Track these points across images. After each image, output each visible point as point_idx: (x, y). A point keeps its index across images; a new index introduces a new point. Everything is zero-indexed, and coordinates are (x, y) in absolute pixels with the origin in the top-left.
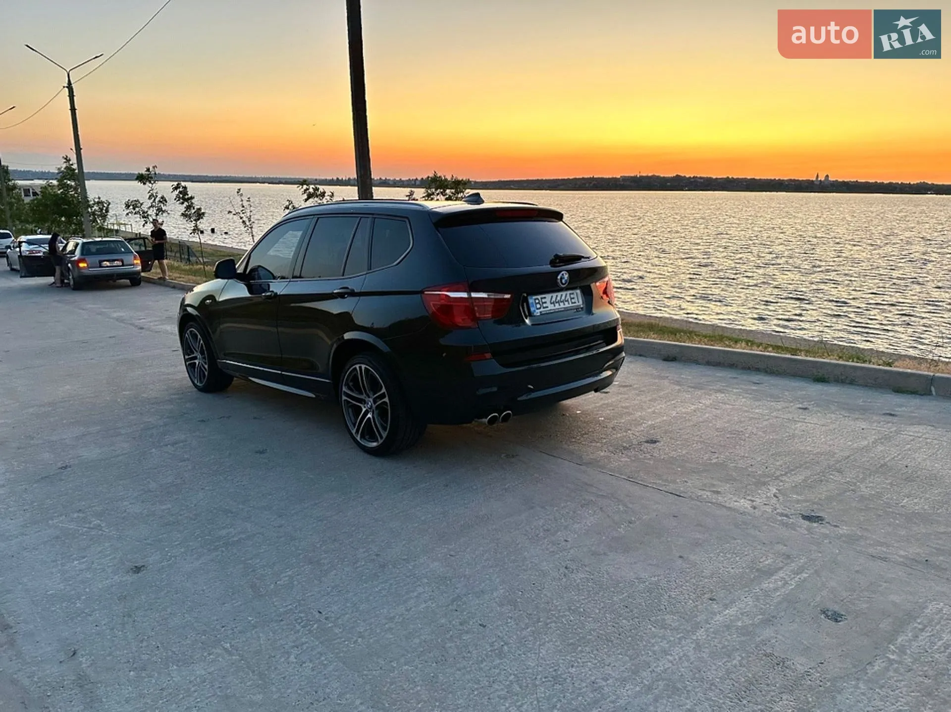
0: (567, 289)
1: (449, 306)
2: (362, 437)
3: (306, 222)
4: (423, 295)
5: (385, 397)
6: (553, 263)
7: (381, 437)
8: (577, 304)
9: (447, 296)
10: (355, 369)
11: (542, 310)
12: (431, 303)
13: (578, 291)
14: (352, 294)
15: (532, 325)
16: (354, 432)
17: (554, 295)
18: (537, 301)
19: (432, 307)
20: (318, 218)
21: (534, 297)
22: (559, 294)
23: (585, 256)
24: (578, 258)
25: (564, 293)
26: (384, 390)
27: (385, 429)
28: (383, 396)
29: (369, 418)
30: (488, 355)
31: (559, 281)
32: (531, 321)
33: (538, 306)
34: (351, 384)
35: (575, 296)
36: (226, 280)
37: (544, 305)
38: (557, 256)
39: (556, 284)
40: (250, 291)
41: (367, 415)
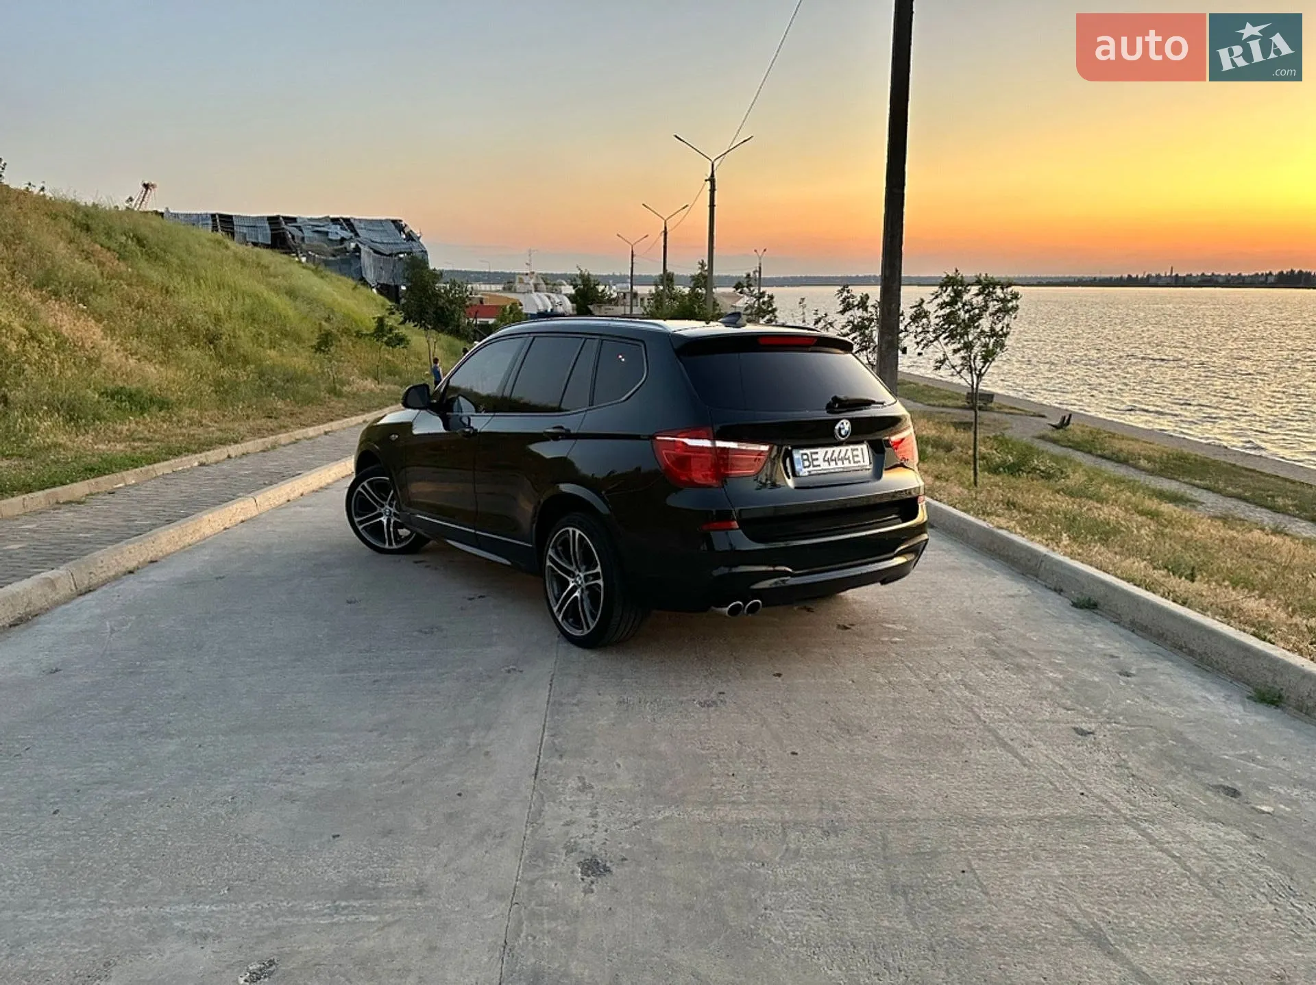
0: (848, 443)
1: (686, 458)
2: (564, 618)
3: (518, 342)
4: (654, 441)
5: (599, 578)
6: (830, 408)
7: (588, 627)
8: (862, 464)
9: (683, 443)
10: (568, 531)
11: (811, 468)
12: (664, 452)
13: (864, 447)
14: (568, 436)
15: (796, 488)
16: (555, 609)
17: (830, 450)
18: (805, 457)
19: (665, 458)
20: (534, 337)
21: (801, 452)
22: (837, 449)
23: (877, 400)
24: (868, 403)
25: (844, 449)
26: (599, 569)
27: (594, 618)
28: (596, 576)
29: (576, 597)
30: (735, 524)
31: (837, 432)
32: (795, 482)
33: (807, 463)
34: (560, 548)
35: (859, 453)
36: (417, 411)
37: (815, 463)
38: (836, 399)
39: (832, 435)
40: (446, 426)
41: (574, 592)
